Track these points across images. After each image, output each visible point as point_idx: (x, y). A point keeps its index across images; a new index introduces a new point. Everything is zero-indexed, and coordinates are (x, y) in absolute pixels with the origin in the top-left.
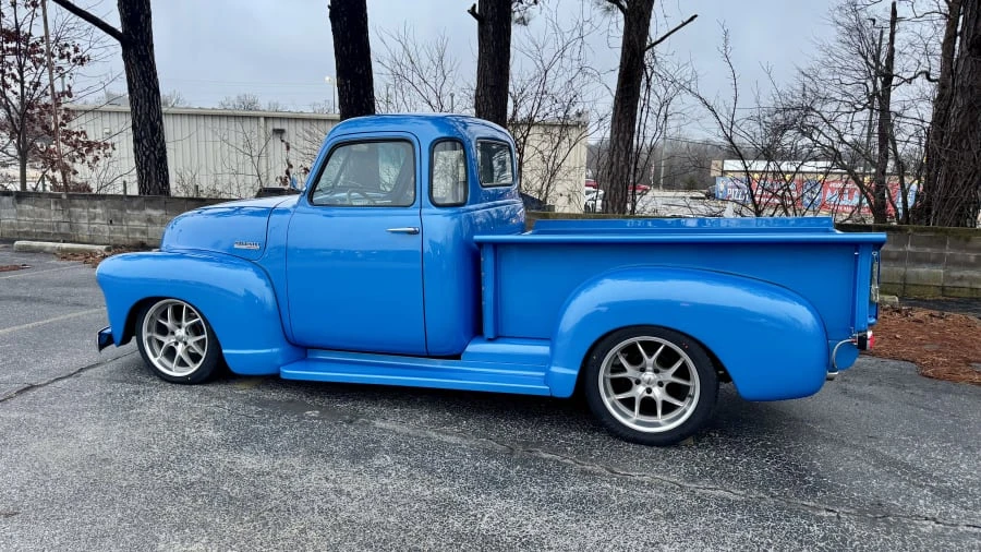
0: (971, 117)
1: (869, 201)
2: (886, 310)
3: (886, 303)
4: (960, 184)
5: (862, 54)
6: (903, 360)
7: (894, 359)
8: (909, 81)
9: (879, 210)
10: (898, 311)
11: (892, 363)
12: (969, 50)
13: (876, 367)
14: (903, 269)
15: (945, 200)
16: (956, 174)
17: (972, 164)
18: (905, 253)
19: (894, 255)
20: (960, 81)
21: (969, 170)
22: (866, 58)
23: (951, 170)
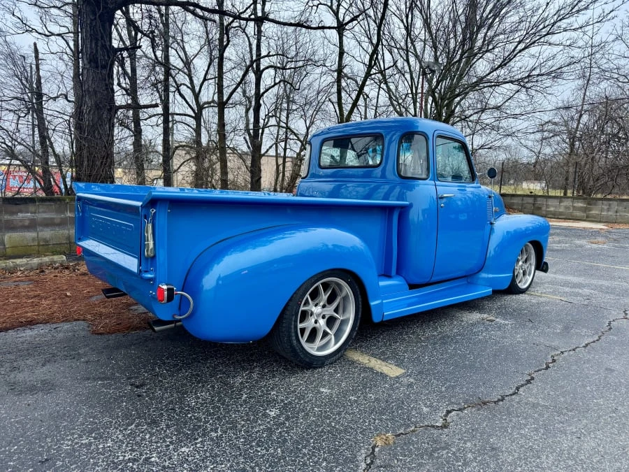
0: (98, 113)
1: (40, 184)
2: (56, 268)
3: (55, 262)
4: (98, 163)
5: (17, 76)
6: (76, 320)
7: (67, 321)
8: (54, 99)
9: (48, 188)
10: (67, 268)
11: (66, 326)
12: (89, 63)
13: (49, 337)
14: (66, 232)
15: (90, 176)
16: (95, 157)
17: (104, 149)
18: (66, 218)
19: (57, 221)
20: (87, 87)
21: (103, 154)
22: (21, 80)
23: (91, 154)
